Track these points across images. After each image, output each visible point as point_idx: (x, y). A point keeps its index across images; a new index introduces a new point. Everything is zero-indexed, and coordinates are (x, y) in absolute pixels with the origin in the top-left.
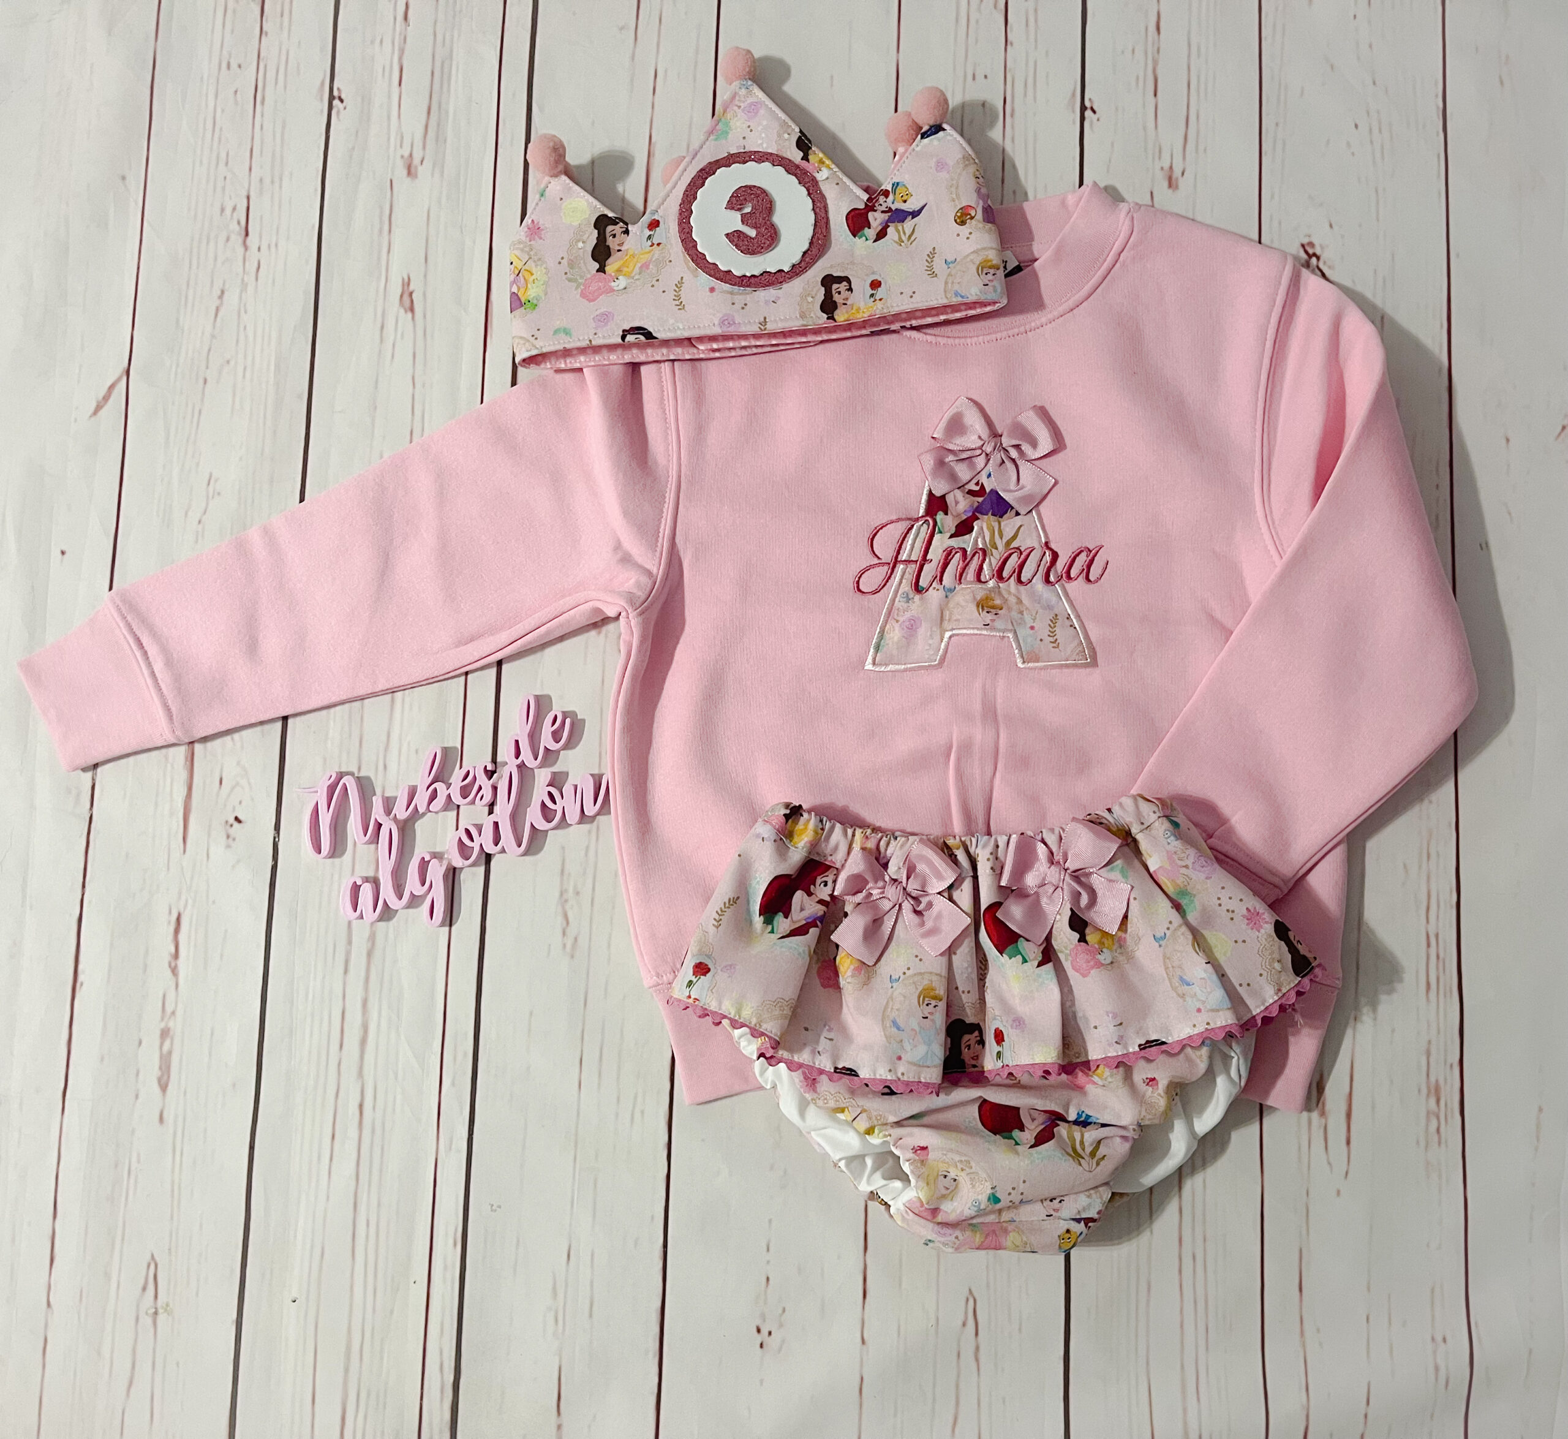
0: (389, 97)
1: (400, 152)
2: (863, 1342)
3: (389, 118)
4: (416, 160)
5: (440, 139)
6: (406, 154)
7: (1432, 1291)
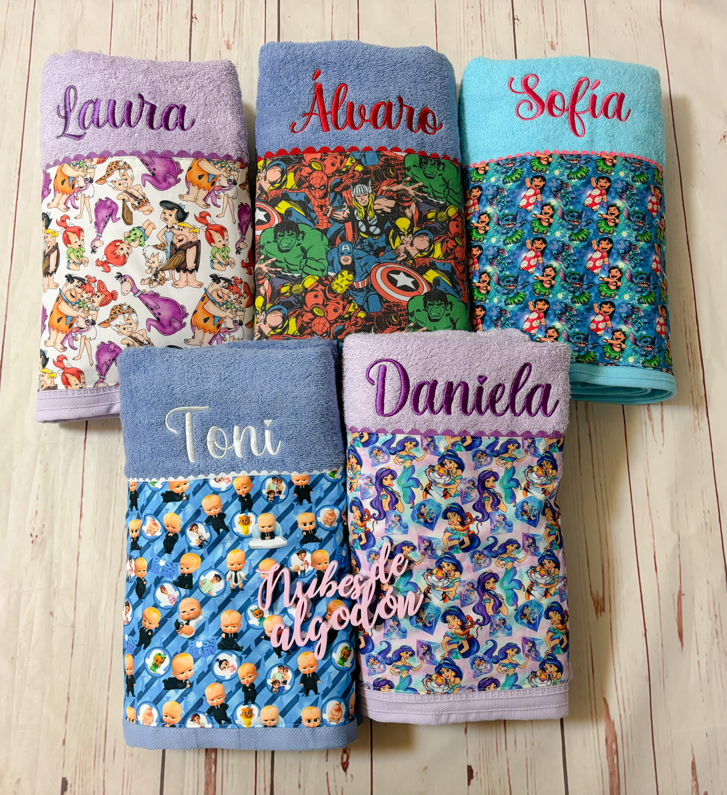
0: (217, 17)
1: (223, 40)
3: (218, 26)
4: (231, 43)
5: (241, 34)
6: (226, 40)
7: (702, 492)
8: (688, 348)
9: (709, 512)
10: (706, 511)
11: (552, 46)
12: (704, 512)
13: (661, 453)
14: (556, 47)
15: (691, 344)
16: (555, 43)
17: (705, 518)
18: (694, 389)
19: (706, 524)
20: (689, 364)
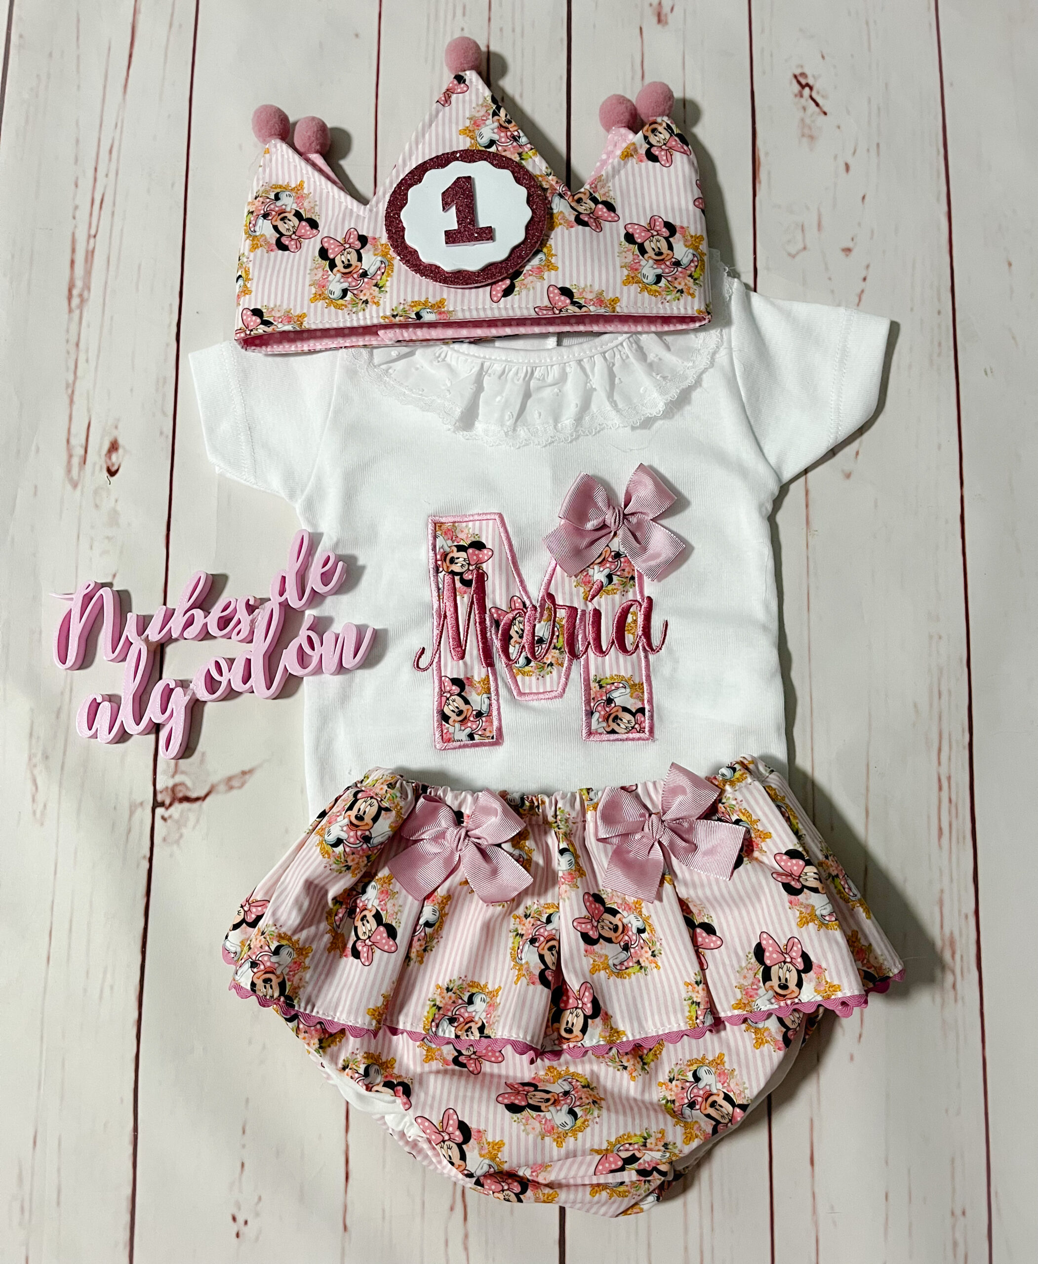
2: (345, 1228)
7: (953, 1161)
8: (940, 789)
9: (964, 1213)
10: (958, 1212)
11: (659, 15)
12: (953, 1214)
13: (852, 1058)
14: (671, 18)
15: (949, 778)
16: (666, 9)
17: (954, 1227)
18: (946, 897)
19: (955, 1244)
20: (940, 829)
